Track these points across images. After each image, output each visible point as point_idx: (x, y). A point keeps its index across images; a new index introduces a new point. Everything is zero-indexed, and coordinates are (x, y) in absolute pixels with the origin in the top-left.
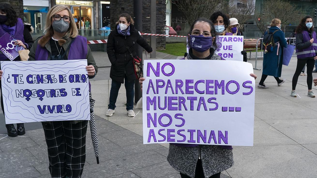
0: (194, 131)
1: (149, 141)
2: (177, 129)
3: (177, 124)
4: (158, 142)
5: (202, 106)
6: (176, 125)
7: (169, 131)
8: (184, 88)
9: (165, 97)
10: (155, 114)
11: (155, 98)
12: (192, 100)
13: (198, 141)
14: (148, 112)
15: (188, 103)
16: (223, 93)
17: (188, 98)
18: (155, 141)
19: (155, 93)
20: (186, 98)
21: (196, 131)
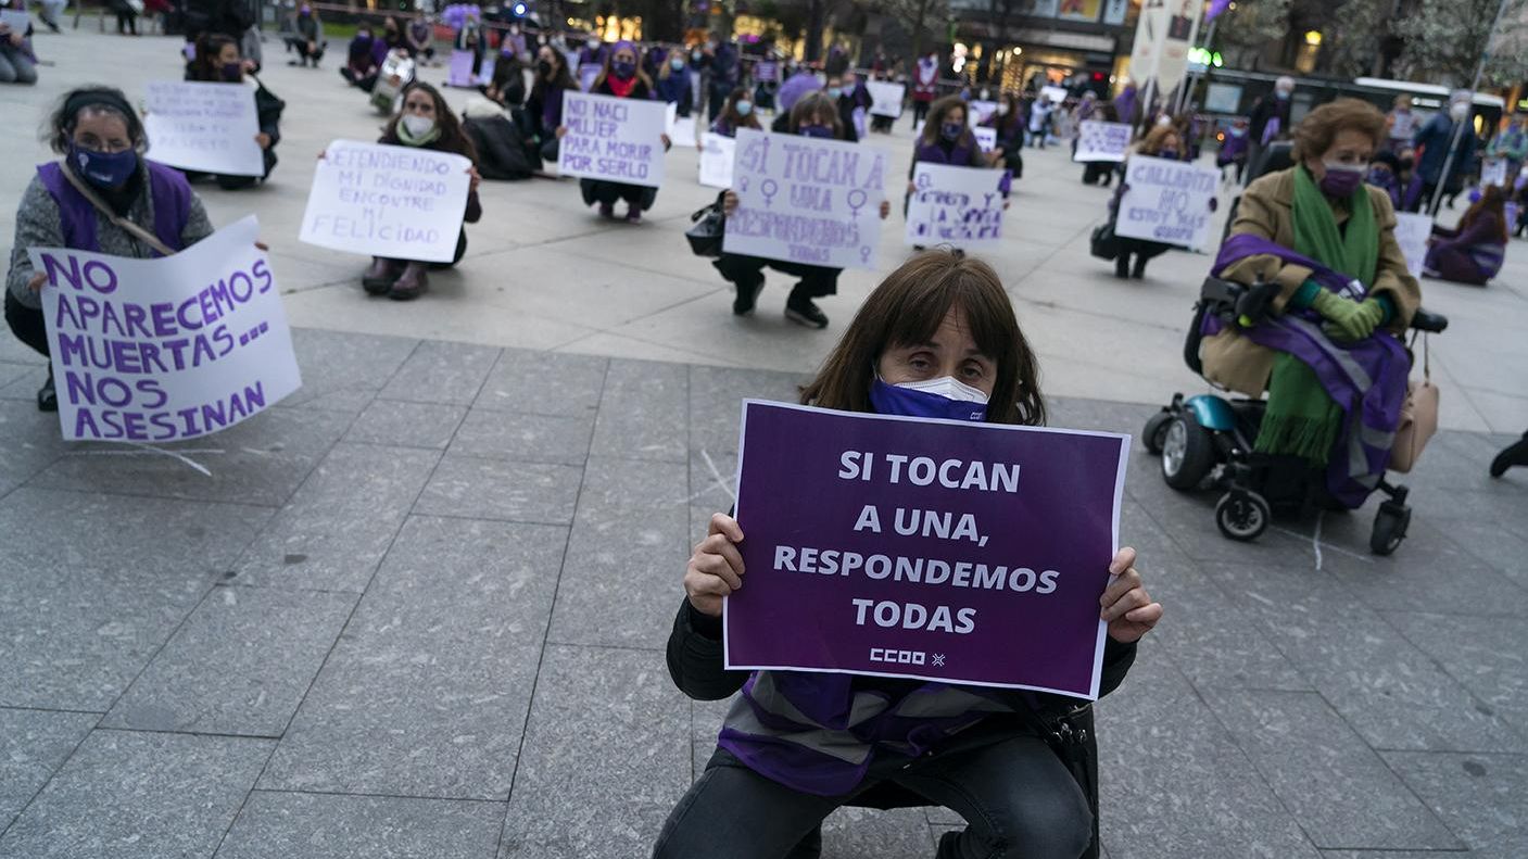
0: (195, 410)
1: (79, 432)
2: (148, 414)
3: (145, 402)
4: (103, 438)
5: (204, 354)
6: (145, 406)
7: (129, 417)
8: (149, 323)
9: (106, 342)
10: (88, 376)
11: (80, 338)
12: (177, 348)
13: (208, 427)
14: (69, 368)
15: (167, 356)
16: (232, 308)
17: (165, 345)
18: (96, 433)
19: (77, 326)
20: (160, 346)
21: (200, 409)
